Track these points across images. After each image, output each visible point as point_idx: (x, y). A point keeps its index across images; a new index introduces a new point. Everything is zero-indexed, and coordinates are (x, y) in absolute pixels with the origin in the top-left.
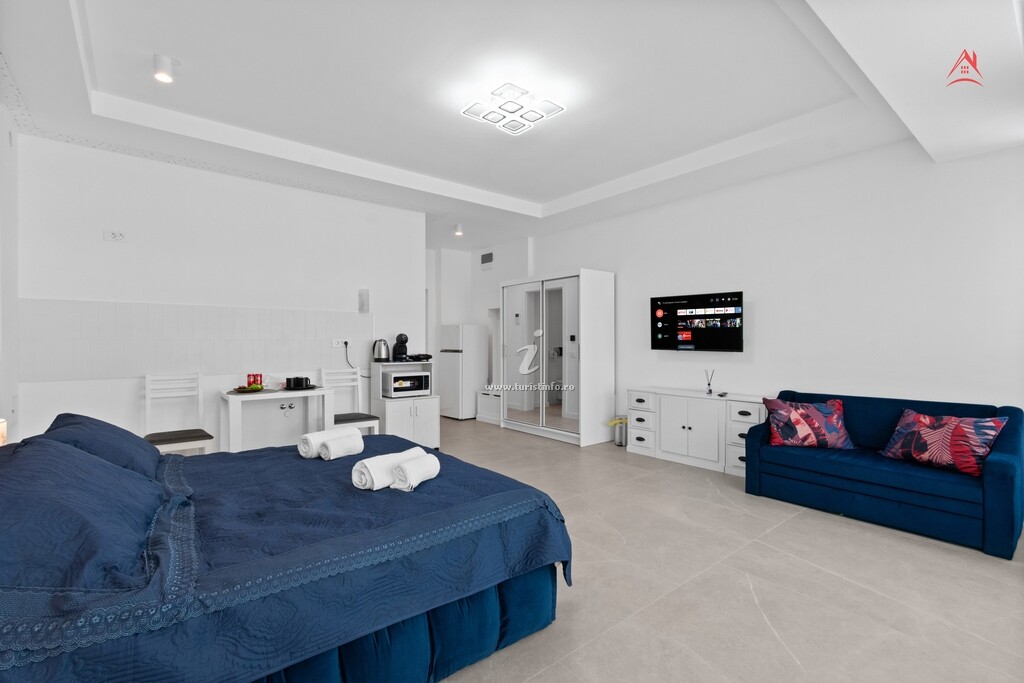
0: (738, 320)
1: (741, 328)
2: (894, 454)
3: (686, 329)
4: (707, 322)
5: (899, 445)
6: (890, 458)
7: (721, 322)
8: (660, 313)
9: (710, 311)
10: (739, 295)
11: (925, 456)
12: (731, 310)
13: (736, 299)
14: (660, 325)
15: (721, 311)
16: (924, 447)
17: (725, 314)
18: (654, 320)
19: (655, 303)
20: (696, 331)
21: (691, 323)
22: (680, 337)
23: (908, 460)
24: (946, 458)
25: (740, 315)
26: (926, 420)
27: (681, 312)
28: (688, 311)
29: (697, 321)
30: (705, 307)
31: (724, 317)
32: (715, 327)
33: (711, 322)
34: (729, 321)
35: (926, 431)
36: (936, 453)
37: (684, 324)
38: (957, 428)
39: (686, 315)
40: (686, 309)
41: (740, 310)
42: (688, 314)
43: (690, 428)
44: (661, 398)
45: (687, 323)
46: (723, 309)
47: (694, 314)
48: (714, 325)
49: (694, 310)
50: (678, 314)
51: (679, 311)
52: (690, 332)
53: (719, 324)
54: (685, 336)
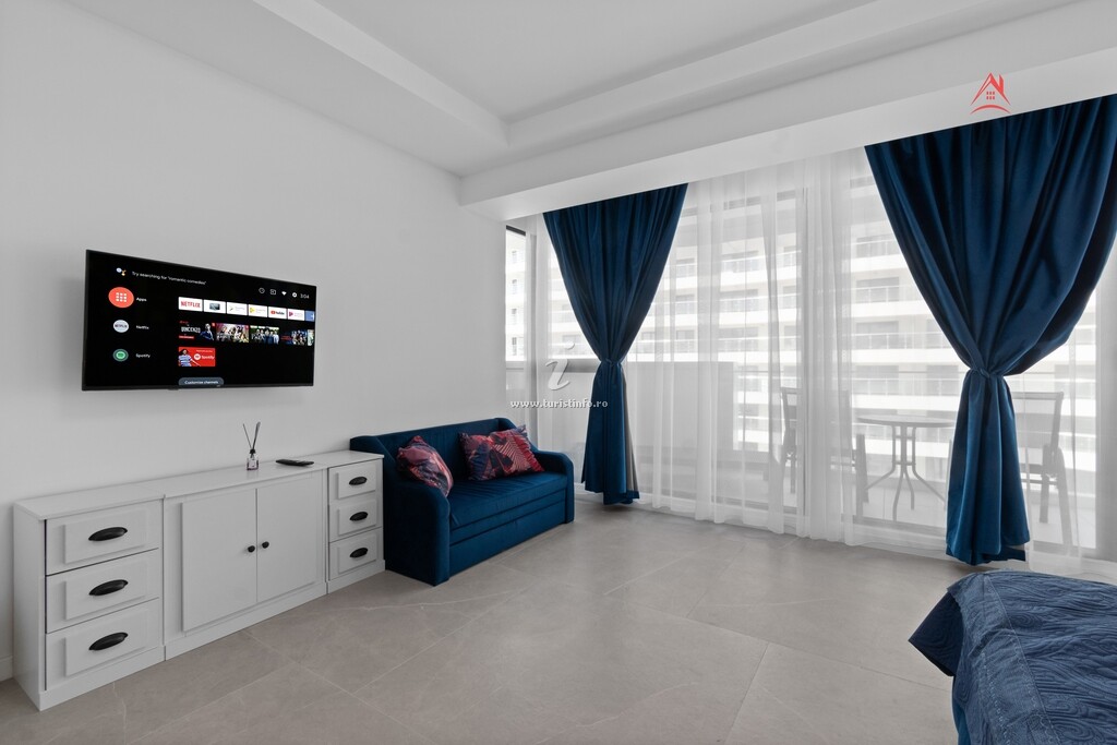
0: (310, 334)
1: (312, 348)
2: (488, 476)
3: (200, 342)
4: (251, 331)
5: (489, 466)
6: (486, 481)
7: (279, 333)
8: (121, 297)
9: (259, 311)
10: (311, 290)
11: (513, 468)
12: (298, 315)
13: (305, 296)
14: (121, 326)
15: (280, 313)
16: (508, 462)
17: (287, 320)
18: (98, 313)
19: (103, 270)
20: (226, 348)
21: (214, 330)
22: (185, 360)
23: (501, 476)
24: (526, 465)
25: (312, 325)
26: (489, 439)
27: (187, 304)
28: (208, 303)
30: (248, 302)
31: (286, 326)
33: (261, 333)
34: (294, 335)
35: (498, 447)
36: (520, 463)
37: (197, 330)
38: (516, 439)
39: (203, 314)
40: (203, 298)
41: (311, 317)
42: (207, 310)
43: (265, 545)
44: (181, 505)
45: (203, 329)
46: (283, 310)
47: (222, 311)
48: (267, 338)
49: (222, 304)
50: (181, 307)
51: (181, 299)
52: (212, 350)
53: (276, 337)
54: (197, 357)
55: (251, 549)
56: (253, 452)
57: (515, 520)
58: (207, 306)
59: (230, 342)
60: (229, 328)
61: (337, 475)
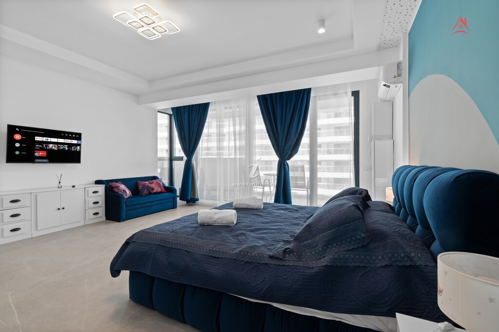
0: (78, 147)
1: (80, 151)
2: (145, 193)
3: (41, 149)
4: (58, 146)
5: (146, 190)
6: (144, 195)
7: (68, 147)
8: (18, 137)
9: (61, 140)
10: (80, 135)
11: (155, 191)
12: (75, 142)
13: (78, 136)
14: (17, 145)
15: (69, 141)
16: (153, 189)
17: (71, 143)
18: (11, 141)
19: (13, 129)
21: (46, 146)
22: (37, 154)
23: (150, 193)
24: (160, 190)
25: (80, 145)
26: (147, 182)
27: (38, 139)
29: (51, 145)
30: (58, 138)
31: (70, 145)
32: (64, 150)
33: (62, 147)
34: (73, 148)
35: (150, 185)
36: (157, 189)
37: (41, 146)
38: (157, 182)
39: (43, 141)
40: (43, 137)
41: (79, 142)
42: (44, 140)
43: (63, 208)
44: (36, 195)
45: (43, 146)
46: (70, 140)
47: (49, 140)
48: (64, 148)
49: (49, 139)
50: (36, 139)
51: (36, 137)
52: (45, 152)
53: (67, 148)
54: (41, 154)
55: (59, 209)
56: (60, 182)
57: (152, 206)
58: (44, 139)
59: (51, 150)
60: (51, 146)
61: (88, 190)
